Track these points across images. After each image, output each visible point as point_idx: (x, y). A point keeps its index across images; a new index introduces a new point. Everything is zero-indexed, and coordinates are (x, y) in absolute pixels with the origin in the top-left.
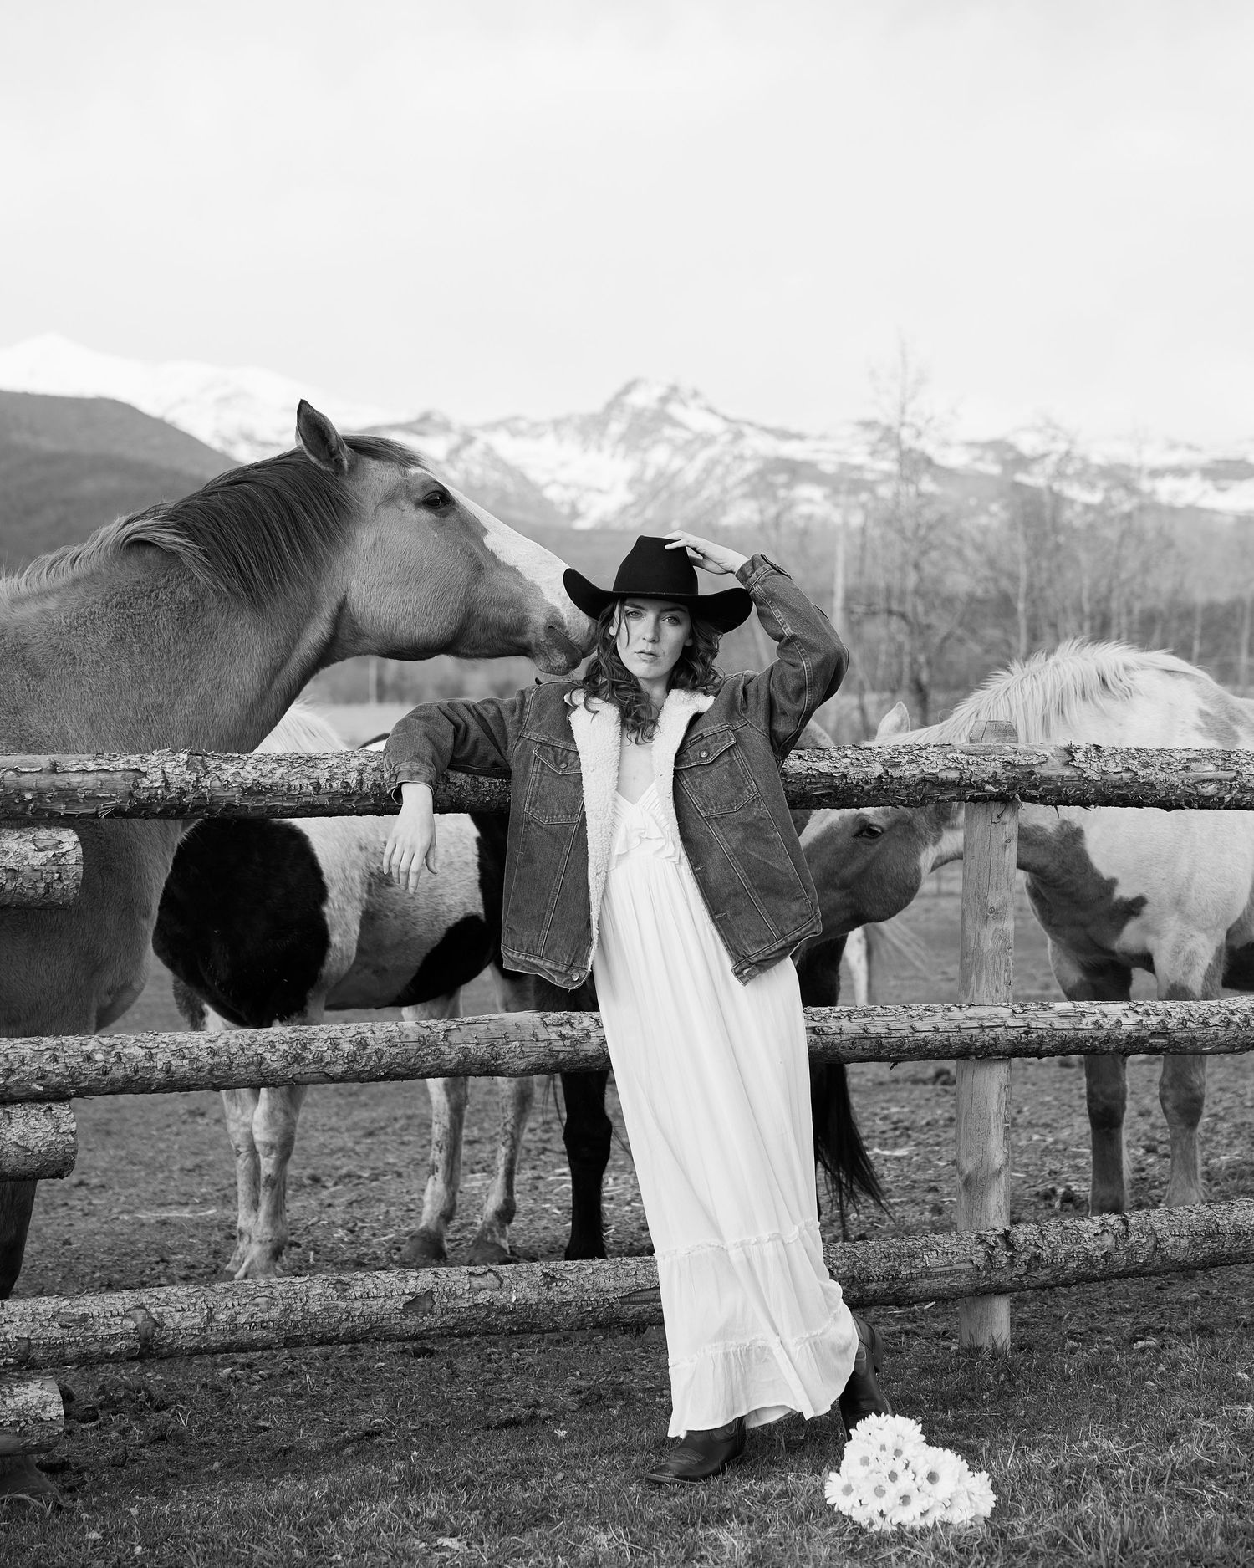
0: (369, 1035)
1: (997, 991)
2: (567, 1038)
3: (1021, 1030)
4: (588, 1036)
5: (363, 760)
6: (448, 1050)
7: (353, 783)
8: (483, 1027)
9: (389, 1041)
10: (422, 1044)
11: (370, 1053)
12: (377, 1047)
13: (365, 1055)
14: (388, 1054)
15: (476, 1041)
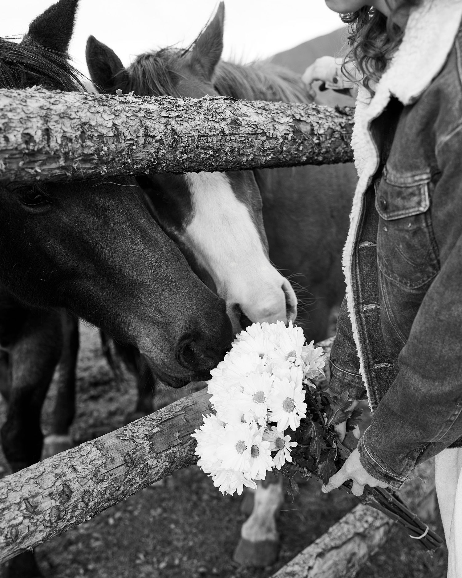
0: (70, 475)
5: (43, 102)
6: (155, 462)
7: (38, 136)
8: (181, 420)
9: (95, 476)
10: (129, 465)
11: (76, 501)
12: (82, 490)
13: (70, 507)
14: (95, 494)
15: (180, 441)
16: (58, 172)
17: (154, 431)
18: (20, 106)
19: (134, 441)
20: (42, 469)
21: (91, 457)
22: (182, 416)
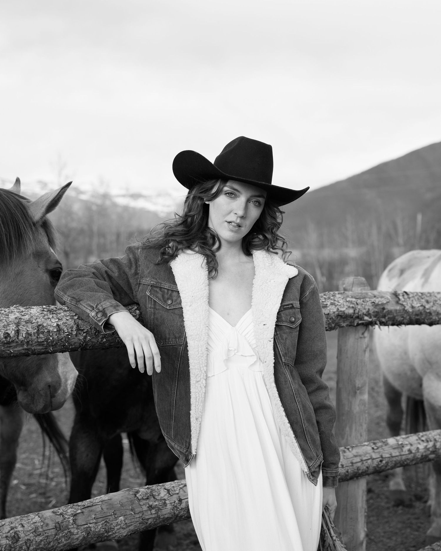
0: (20, 528)
1: (361, 436)
2: (153, 508)
3: (379, 460)
4: (165, 504)
5: (18, 315)
6: (76, 531)
7: (12, 334)
8: (98, 508)
9: (35, 531)
10: (58, 529)
11: (22, 544)
12: (26, 538)
13: (18, 547)
14: (34, 542)
15: (94, 521)
16: (23, 351)
17: (77, 512)
18: (5, 318)
19: (63, 516)
20: (3, 523)
21: (34, 521)
22: (99, 506)
